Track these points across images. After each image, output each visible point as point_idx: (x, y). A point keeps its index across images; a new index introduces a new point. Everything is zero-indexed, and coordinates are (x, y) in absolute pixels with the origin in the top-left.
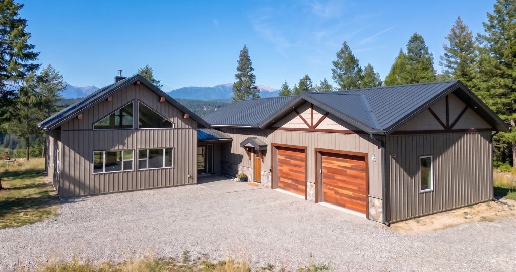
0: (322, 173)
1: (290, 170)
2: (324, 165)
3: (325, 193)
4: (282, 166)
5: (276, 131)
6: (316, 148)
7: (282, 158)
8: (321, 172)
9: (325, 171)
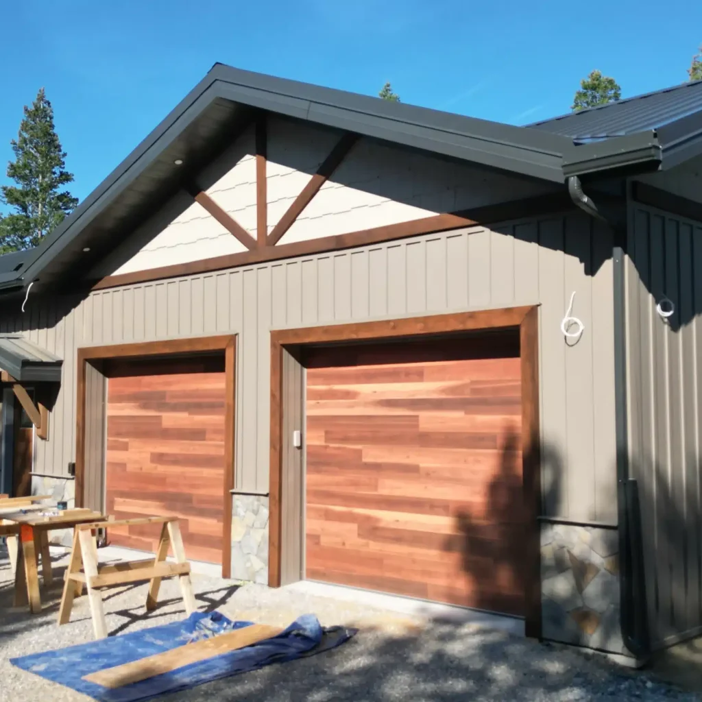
0: (300, 448)
1: (159, 458)
2: (312, 409)
3: (315, 538)
4: (125, 447)
5: (92, 294)
6: (275, 335)
7: (128, 410)
8: (296, 443)
9: (315, 439)
